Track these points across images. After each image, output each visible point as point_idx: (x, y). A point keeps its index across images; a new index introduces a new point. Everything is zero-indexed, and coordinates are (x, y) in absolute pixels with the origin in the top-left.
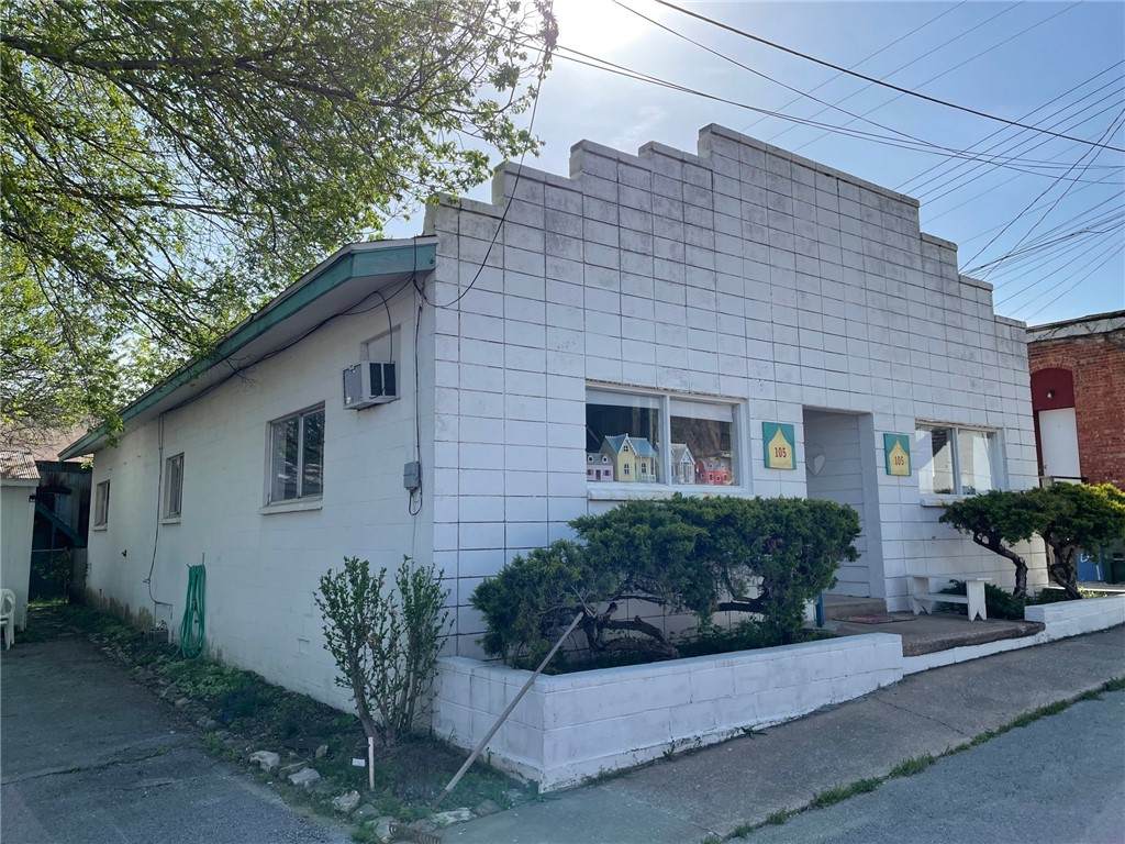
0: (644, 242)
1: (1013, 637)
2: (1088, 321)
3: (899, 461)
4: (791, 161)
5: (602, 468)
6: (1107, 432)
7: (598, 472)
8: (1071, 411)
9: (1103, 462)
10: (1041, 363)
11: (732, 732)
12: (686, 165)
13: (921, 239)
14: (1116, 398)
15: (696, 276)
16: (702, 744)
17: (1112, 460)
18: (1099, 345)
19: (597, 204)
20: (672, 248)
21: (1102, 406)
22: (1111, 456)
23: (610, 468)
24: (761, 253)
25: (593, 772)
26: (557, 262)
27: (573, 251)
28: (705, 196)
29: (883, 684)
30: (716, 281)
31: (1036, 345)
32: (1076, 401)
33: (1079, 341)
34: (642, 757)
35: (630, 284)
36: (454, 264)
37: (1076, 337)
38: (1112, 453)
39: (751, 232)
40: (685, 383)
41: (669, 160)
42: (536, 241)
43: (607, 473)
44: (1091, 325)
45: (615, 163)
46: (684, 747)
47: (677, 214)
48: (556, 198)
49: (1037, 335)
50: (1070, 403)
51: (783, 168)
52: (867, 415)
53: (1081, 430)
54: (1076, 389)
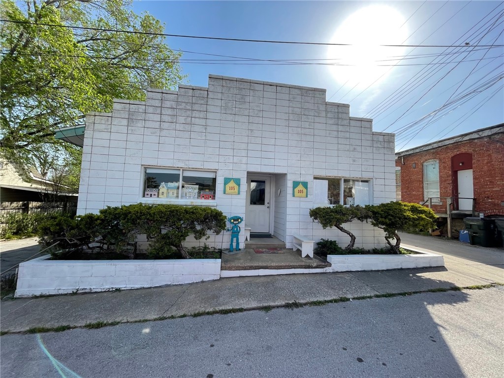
0: (172, 119)
1: (305, 268)
2: (479, 131)
3: (300, 192)
4: (250, 83)
5: (153, 193)
6: (487, 179)
7: (151, 195)
8: (472, 170)
9: (485, 192)
10: (457, 151)
11: (109, 289)
12: (195, 91)
13: (326, 104)
14: (493, 164)
15: (196, 128)
16: (92, 291)
17: (489, 191)
18: (485, 141)
19: (151, 108)
20: (185, 119)
21: (486, 168)
22: (489, 190)
23: (156, 193)
24: (230, 117)
25: (38, 294)
26: (133, 128)
27: (140, 124)
28: (203, 100)
29: (204, 280)
30: (206, 128)
31: (456, 144)
32: (473, 166)
33: (476, 141)
34: (61, 292)
35: (164, 133)
36: (92, 132)
37: (475, 139)
38: (489, 188)
39: (226, 110)
40: (187, 165)
41: (187, 90)
42: (125, 122)
43: (155, 195)
44: (480, 133)
45: (161, 94)
46: (83, 291)
47: (189, 107)
48: (134, 108)
49: (455, 139)
50: (470, 167)
51: (246, 85)
52: (285, 175)
53: (475, 178)
54: (473, 161)
